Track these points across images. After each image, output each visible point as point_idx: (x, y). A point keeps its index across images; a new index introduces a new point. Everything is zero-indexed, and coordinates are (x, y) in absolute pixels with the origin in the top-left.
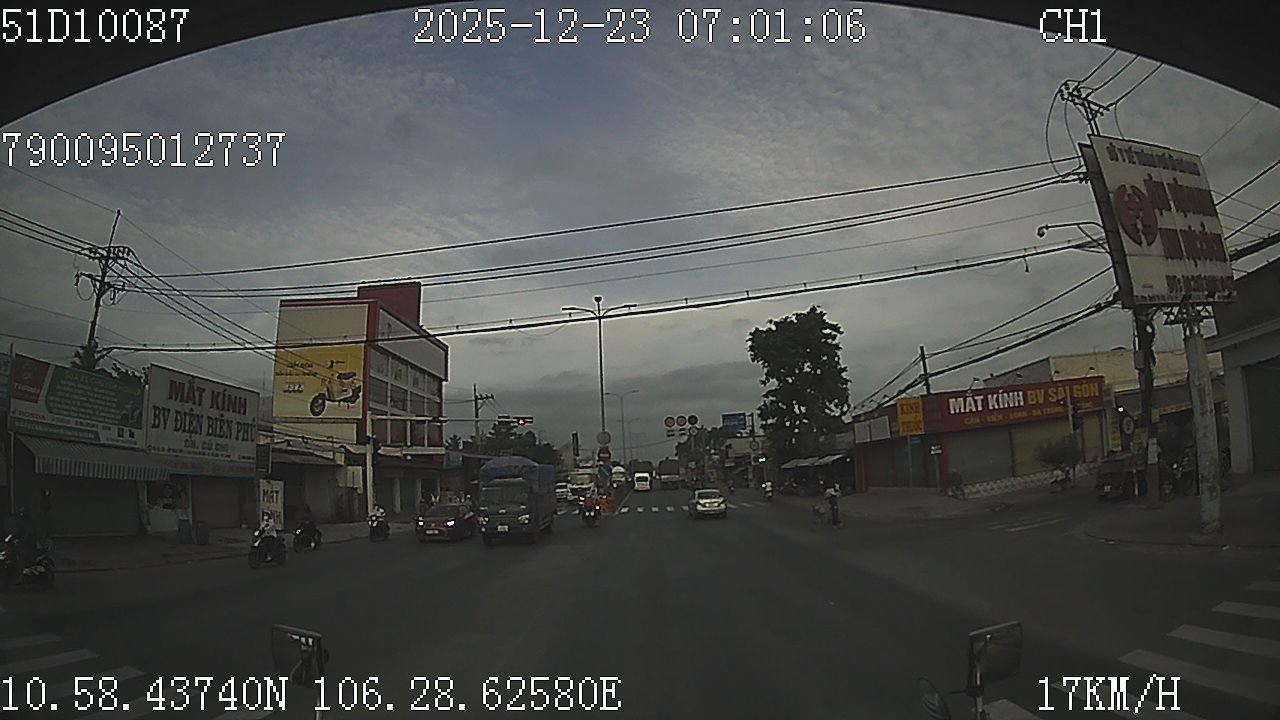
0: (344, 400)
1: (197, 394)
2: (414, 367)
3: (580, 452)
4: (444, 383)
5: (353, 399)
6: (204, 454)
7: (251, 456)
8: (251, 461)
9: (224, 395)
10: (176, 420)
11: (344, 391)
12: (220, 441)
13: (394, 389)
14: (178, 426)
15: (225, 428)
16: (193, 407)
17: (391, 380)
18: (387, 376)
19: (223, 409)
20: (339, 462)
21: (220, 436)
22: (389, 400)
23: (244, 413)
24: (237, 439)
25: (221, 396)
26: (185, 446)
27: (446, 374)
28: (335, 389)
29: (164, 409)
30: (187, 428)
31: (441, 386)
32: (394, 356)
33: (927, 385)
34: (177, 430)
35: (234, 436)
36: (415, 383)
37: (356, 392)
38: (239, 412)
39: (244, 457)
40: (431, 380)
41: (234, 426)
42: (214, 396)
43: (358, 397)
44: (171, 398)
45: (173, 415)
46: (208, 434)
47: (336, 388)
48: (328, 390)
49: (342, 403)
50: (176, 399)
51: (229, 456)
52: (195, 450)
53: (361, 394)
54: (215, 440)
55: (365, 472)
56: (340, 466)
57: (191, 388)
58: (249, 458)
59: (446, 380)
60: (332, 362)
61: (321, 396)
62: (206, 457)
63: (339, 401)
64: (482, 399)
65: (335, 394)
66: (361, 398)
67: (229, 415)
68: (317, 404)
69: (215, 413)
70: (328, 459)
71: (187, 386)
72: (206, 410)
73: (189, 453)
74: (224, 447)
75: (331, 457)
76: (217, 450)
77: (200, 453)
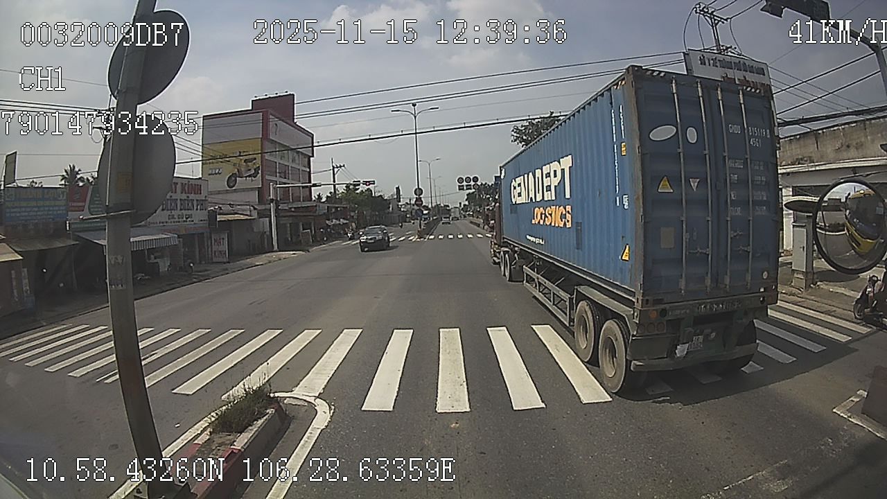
0: (250, 176)
1: (174, 187)
4: (312, 159)
5: (255, 175)
6: (179, 222)
7: (206, 219)
8: (206, 222)
9: (189, 185)
11: (249, 170)
12: (188, 212)
13: (280, 166)
14: (164, 208)
15: (190, 204)
16: (172, 195)
17: (278, 160)
18: (276, 158)
19: (189, 193)
20: (254, 217)
21: (188, 210)
22: (278, 173)
23: (201, 193)
24: (197, 209)
25: (187, 185)
26: (169, 219)
30: (169, 208)
31: (310, 161)
32: (280, 144)
34: (164, 210)
35: (195, 208)
36: (293, 161)
37: (257, 170)
38: (197, 193)
39: (202, 220)
40: (303, 157)
41: (195, 203)
42: (183, 186)
43: (258, 173)
46: (181, 210)
47: (243, 169)
48: (238, 171)
49: (248, 178)
51: (193, 221)
52: (174, 220)
54: (185, 212)
55: (270, 221)
58: (204, 220)
59: (313, 156)
60: (240, 152)
61: (234, 175)
62: (184, 223)
63: (246, 177)
64: (337, 167)
65: (243, 173)
66: (260, 175)
67: (192, 196)
68: (231, 181)
69: (184, 196)
70: (247, 215)
72: (179, 196)
73: (171, 223)
74: (190, 216)
75: (249, 214)
76: (186, 218)
77: (177, 222)
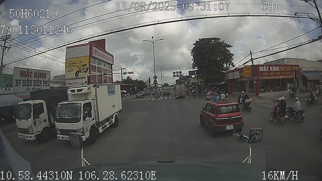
1: (29, 74)
2: (104, 61)
4: (113, 65)
5: (86, 71)
9: (39, 73)
10: (23, 83)
11: (84, 69)
12: (38, 87)
13: (98, 67)
14: (24, 85)
15: (39, 83)
16: (28, 78)
18: (96, 64)
19: (38, 78)
22: (97, 71)
23: (46, 78)
24: (44, 86)
26: (27, 91)
27: (113, 63)
29: (19, 80)
30: (27, 85)
31: (112, 66)
32: (98, 59)
34: (23, 86)
35: (42, 85)
36: (104, 66)
37: (87, 69)
38: (44, 78)
40: (109, 64)
41: (42, 82)
42: (35, 74)
44: (21, 76)
45: (22, 82)
46: (34, 86)
47: (82, 69)
48: (80, 69)
49: (83, 73)
50: (23, 77)
52: (30, 91)
53: (88, 70)
54: (36, 87)
57: (28, 72)
60: (80, 62)
61: (78, 71)
64: (123, 69)
65: (81, 71)
67: (41, 79)
68: (77, 74)
69: (36, 79)
71: (26, 72)
72: (33, 78)
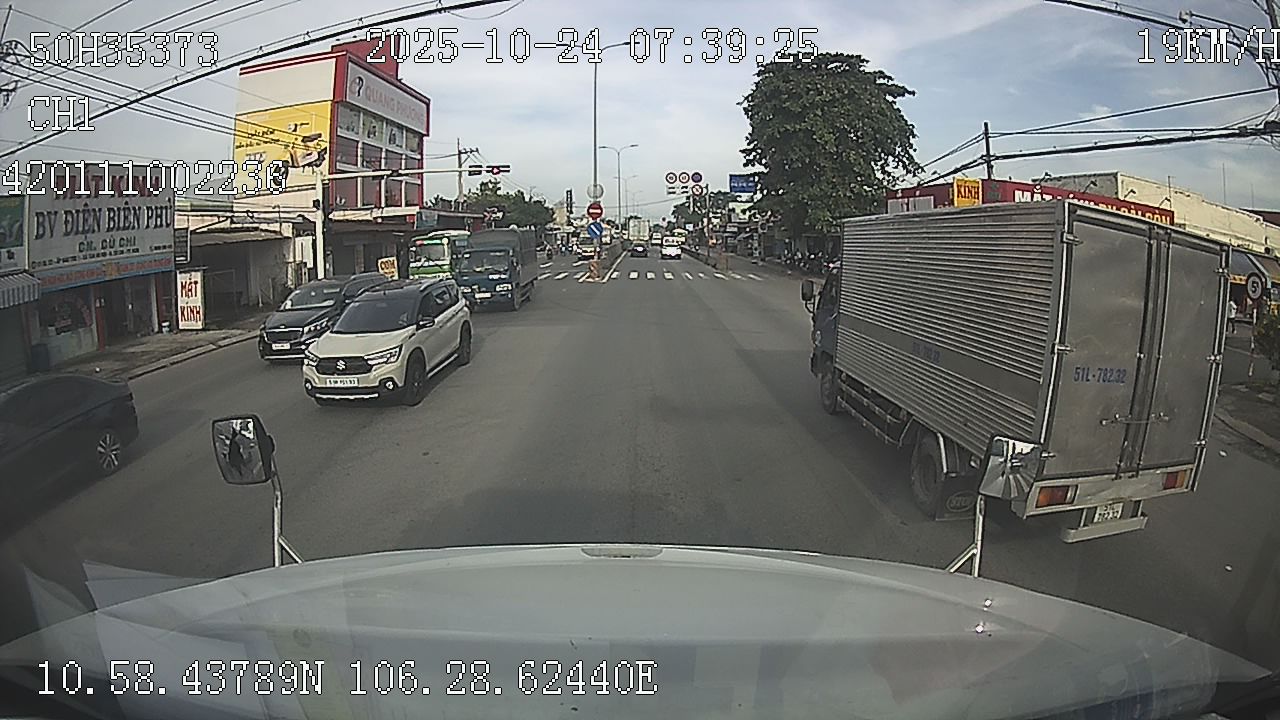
0: (309, 165)
1: (92, 185)
2: (390, 122)
3: (574, 210)
4: (425, 138)
5: (318, 163)
6: (105, 255)
7: (167, 245)
8: (167, 250)
10: (67, 221)
11: (308, 155)
12: (125, 234)
13: (366, 146)
14: (69, 230)
15: (131, 218)
16: (88, 201)
17: (362, 139)
18: (357, 133)
20: (286, 235)
21: (125, 228)
22: (360, 159)
24: (148, 226)
26: (81, 251)
27: (428, 130)
28: (298, 154)
29: (48, 212)
30: (81, 229)
31: (421, 141)
32: (366, 112)
33: (990, 167)
34: (66, 234)
35: (144, 224)
36: (392, 140)
37: (322, 154)
38: (150, 195)
39: (156, 248)
40: (409, 134)
41: (143, 213)
43: (324, 159)
46: (109, 230)
47: (300, 153)
48: (291, 155)
49: (306, 168)
51: (137, 250)
52: (92, 252)
53: (327, 156)
54: (118, 235)
55: (314, 242)
56: (289, 238)
58: (165, 247)
59: (428, 135)
60: (296, 125)
61: (284, 164)
62: (108, 257)
63: (304, 166)
64: (466, 153)
65: (299, 159)
66: (327, 160)
69: (116, 202)
70: (274, 232)
73: (85, 258)
74: (131, 241)
75: (278, 229)
76: (121, 246)
77: (99, 255)
